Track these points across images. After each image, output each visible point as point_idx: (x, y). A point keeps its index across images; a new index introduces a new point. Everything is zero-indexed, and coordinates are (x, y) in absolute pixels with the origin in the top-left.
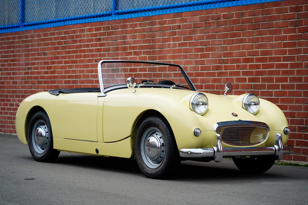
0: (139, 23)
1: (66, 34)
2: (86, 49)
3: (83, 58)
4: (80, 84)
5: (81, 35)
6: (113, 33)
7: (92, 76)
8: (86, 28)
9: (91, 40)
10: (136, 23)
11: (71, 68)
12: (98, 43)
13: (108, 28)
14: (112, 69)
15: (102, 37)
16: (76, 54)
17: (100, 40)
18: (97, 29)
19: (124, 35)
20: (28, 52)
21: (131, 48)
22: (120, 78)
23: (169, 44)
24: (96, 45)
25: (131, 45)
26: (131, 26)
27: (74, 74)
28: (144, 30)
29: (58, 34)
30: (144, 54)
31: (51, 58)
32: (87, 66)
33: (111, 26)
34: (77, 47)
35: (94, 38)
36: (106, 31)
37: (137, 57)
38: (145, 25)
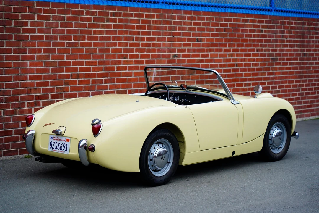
0: (294, 22)
1: (227, 22)
2: (248, 38)
3: (245, 47)
4: (241, 73)
5: (244, 24)
6: (273, 27)
7: (254, 65)
8: (249, 19)
9: (254, 31)
10: (292, 21)
11: (232, 57)
12: (260, 34)
13: (270, 22)
14: (272, 58)
15: (264, 29)
16: (237, 43)
17: (262, 31)
18: (260, 22)
19: (282, 30)
20: (174, 36)
21: (287, 41)
22: (278, 65)
23: (313, 41)
24: (258, 36)
25: (287, 39)
26: (288, 23)
27: (235, 63)
28: (298, 28)
29: (217, 20)
30: (296, 47)
31: (208, 45)
32: (249, 55)
33: (273, 21)
34: (238, 36)
35: (256, 29)
36: (268, 24)
37: (291, 49)
38: (299, 24)
